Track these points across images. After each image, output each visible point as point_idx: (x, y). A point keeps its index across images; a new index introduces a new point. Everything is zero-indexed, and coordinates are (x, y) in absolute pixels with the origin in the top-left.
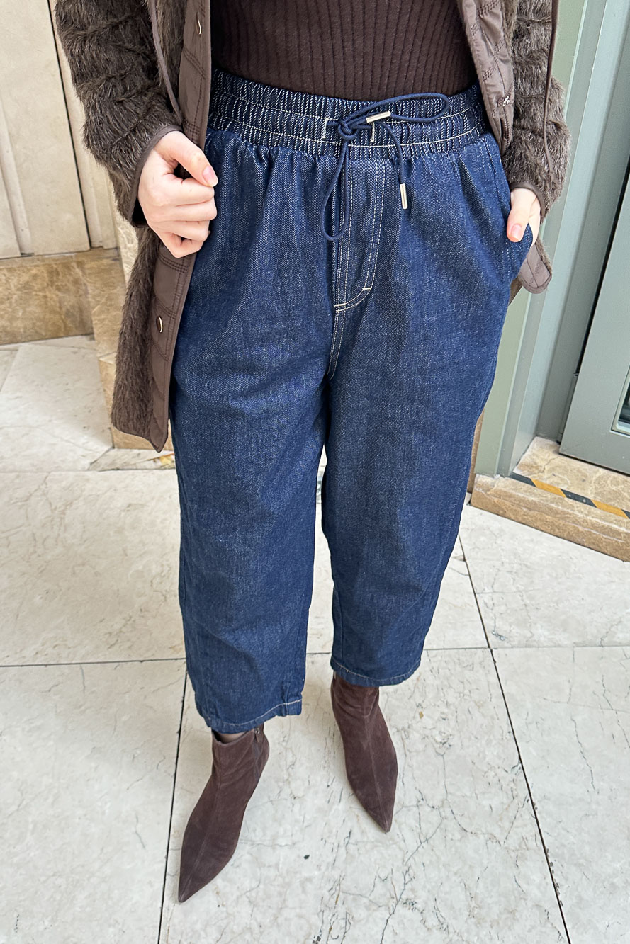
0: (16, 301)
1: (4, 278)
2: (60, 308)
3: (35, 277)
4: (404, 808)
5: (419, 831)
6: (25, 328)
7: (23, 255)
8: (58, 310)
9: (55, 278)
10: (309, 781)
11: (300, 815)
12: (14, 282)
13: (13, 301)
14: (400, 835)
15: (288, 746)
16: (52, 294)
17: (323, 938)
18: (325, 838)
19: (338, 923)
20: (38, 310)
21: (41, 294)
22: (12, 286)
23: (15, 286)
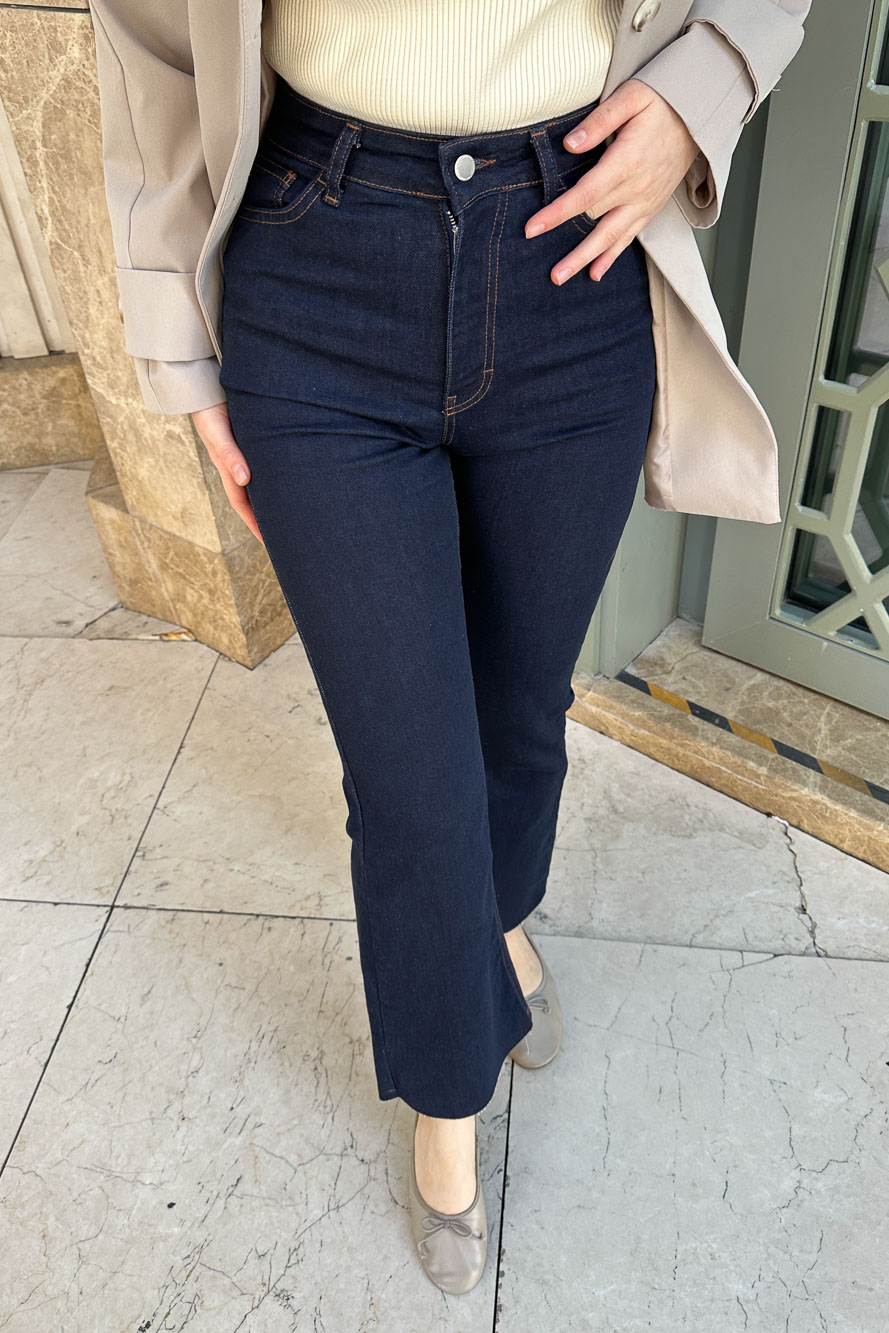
0: (43, 412)
4: (321, 1157)
5: (331, 1191)
6: (57, 445)
7: (51, 354)
10: (209, 1098)
11: (183, 1144)
12: (38, 388)
13: (40, 411)
14: (304, 1196)
15: (199, 1045)
17: (154, 1326)
18: (203, 1182)
19: (182, 1307)
20: (72, 423)
22: (37, 394)
23: (40, 393)
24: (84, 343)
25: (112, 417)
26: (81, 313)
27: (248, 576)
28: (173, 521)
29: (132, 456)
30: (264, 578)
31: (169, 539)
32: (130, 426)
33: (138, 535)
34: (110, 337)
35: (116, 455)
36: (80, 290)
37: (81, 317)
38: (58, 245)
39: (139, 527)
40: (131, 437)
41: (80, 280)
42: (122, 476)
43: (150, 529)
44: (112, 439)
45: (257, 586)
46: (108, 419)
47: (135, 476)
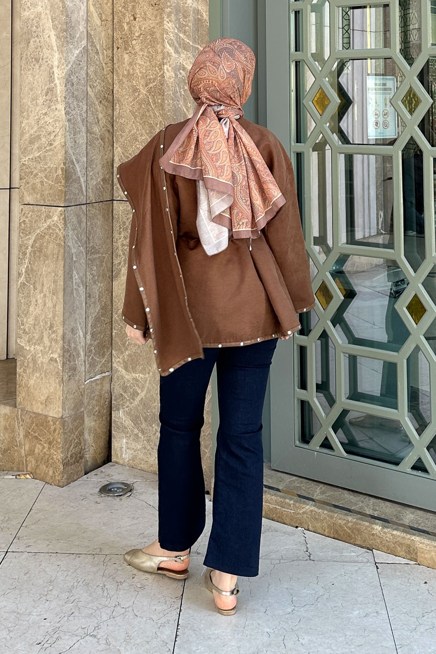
24: (22, 324)
25: (25, 357)
26: (25, 310)
27: (69, 434)
28: (40, 405)
29: (28, 374)
30: (75, 438)
31: (35, 417)
32: (32, 359)
33: (18, 419)
34: (36, 319)
35: (20, 376)
36: (28, 301)
37: (25, 312)
38: (24, 284)
39: (20, 414)
40: (31, 365)
41: (29, 297)
42: (20, 387)
43: (26, 413)
44: (21, 368)
45: (72, 440)
46: (22, 358)
47: (26, 385)
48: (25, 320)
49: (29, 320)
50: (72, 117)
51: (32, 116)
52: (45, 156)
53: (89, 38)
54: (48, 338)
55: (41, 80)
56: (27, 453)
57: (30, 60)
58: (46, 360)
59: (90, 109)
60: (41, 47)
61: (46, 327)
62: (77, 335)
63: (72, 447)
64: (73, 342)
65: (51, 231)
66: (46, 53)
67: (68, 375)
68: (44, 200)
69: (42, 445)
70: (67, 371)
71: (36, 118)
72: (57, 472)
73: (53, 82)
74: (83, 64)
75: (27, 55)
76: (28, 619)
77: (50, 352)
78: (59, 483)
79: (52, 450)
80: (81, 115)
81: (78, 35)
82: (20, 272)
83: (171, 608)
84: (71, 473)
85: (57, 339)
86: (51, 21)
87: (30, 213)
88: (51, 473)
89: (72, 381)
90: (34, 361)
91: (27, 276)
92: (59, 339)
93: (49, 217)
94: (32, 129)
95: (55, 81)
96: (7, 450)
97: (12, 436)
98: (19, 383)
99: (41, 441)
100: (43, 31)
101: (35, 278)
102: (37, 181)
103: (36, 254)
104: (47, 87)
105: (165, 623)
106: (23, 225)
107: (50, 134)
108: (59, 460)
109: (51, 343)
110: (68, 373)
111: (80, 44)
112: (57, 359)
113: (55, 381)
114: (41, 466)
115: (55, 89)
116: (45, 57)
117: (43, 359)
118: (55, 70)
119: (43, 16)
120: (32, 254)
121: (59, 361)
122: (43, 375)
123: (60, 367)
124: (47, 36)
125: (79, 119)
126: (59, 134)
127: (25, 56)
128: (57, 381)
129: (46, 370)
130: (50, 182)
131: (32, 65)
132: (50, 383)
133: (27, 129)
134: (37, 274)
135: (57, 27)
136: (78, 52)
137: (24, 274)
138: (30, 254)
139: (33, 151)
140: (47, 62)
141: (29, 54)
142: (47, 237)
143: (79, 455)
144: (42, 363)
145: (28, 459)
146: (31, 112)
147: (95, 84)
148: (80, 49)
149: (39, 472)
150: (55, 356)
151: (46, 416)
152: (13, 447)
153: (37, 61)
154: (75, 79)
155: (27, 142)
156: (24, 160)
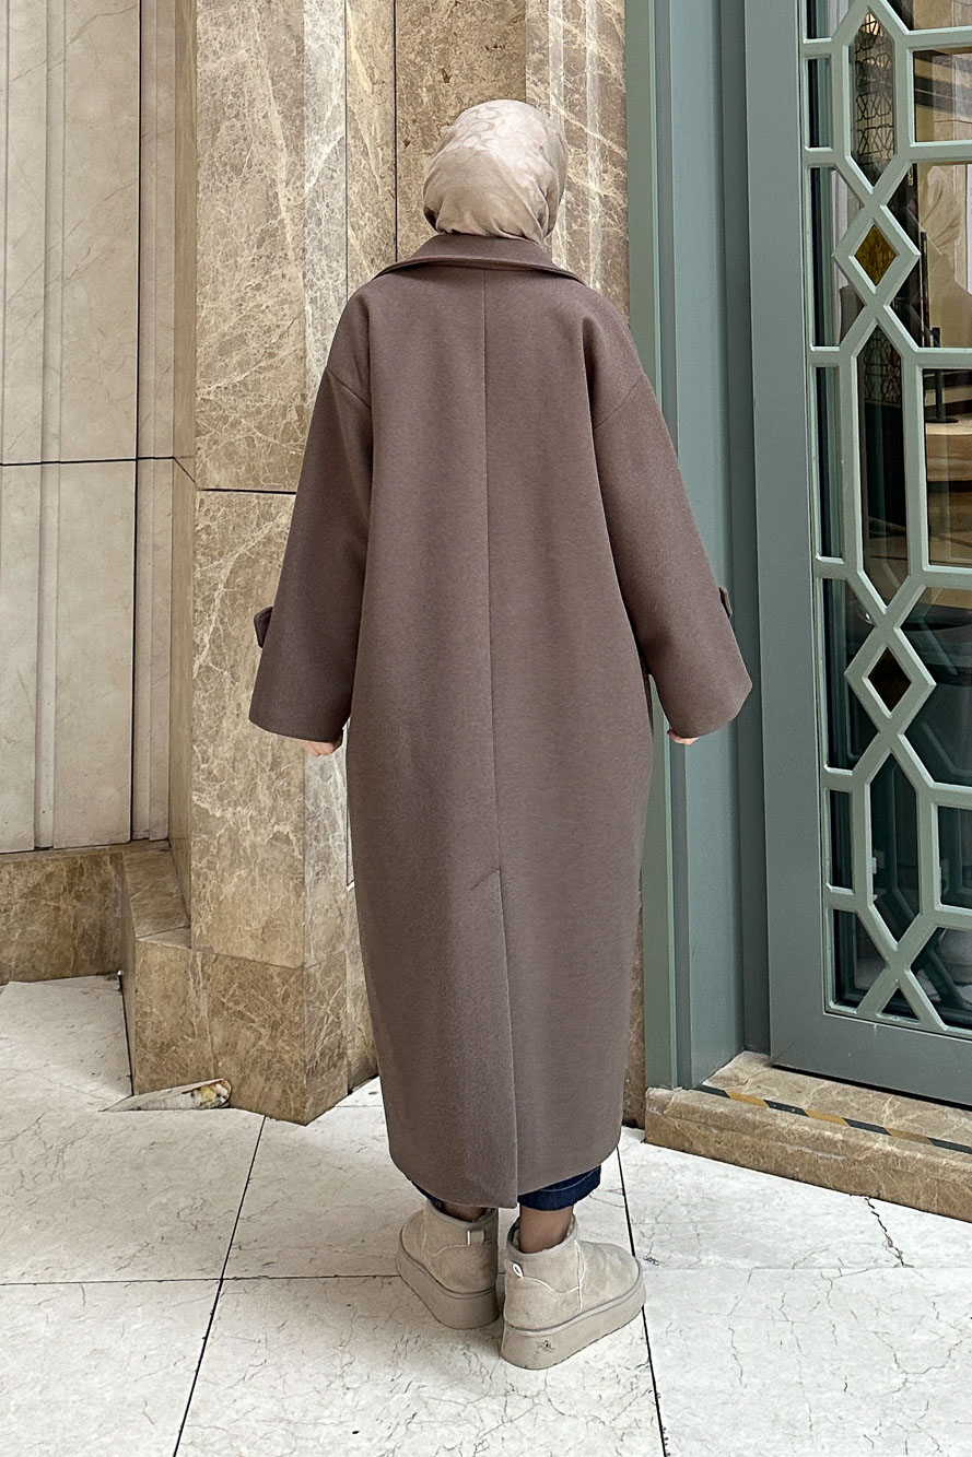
0: (16, 914)
1: (8, 877)
2: (75, 928)
3: (49, 877)
6: (18, 959)
7: (37, 849)
8: (72, 930)
9: (76, 880)
12: (19, 884)
13: (12, 914)
16: (68, 905)
20: (44, 930)
21: (53, 904)
22: (16, 890)
23: (20, 891)
24: (203, 758)
25: (210, 833)
26: (211, 728)
27: (318, 1003)
28: (250, 941)
29: (220, 873)
30: (329, 1012)
31: (237, 968)
32: (230, 838)
33: (195, 975)
34: (238, 746)
35: (198, 876)
36: (217, 706)
37: (210, 733)
38: (208, 668)
39: (199, 963)
40: (226, 851)
41: (221, 697)
42: (199, 901)
43: (215, 960)
44: (201, 858)
45: (322, 1018)
46: (204, 836)
47: (215, 897)
48: (210, 750)
49: (220, 749)
50: (319, 293)
51: (224, 294)
52: (257, 380)
53: (349, 120)
54: (268, 788)
55: (247, 212)
56: (217, 1052)
57: (221, 169)
58: (263, 838)
59: (352, 276)
60: (245, 139)
61: (264, 765)
62: (331, 780)
63: (323, 1034)
64: (324, 797)
65: (274, 549)
66: (258, 152)
67: (314, 870)
68: (256, 479)
69: (255, 1030)
70: (312, 862)
71: (233, 297)
72: (292, 1091)
73: (275, 217)
74: (339, 176)
75: (212, 156)
76: (315, 1434)
77: (272, 821)
78: (297, 1115)
79: (280, 1043)
80: (336, 290)
81: (328, 114)
82: (198, 641)
83: (635, 1392)
84: (323, 1092)
85: (289, 791)
86: (270, 82)
87: (222, 510)
88: (277, 1093)
89: (322, 886)
90: (234, 840)
91: (216, 651)
92: (293, 790)
93: (266, 516)
94: (224, 321)
95: (280, 214)
96: (169, 1046)
97: (181, 1014)
98: (197, 893)
99: (254, 1022)
100: (251, 103)
101: (236, 654)
102: (238, 437)
103: (235, 600)
104: (261, 227)
105: (630, 1426)
106: (204, 537)
107: (269, 331)
108: (297, 1064)
109: (275, 800)
110: (314, 866)
111: (333, 133)
112: (291, 836)
113: (286, 885)
114: (252, 1078)
115: (280, 233)
116: (255, 161)
117: (255, 835)
118: (281, 190)
119: (249, 73)
120: (227, 602)
121: (295, 841)
122: (256, 873)
123: (297, 853)
124: (261, 115)
125: (332, 298)
126: (292, 331)
127: (206, 160)
128: (291, 884)
129: (263, 861)
130: (271, 439)
131: (225, 179)
132: (272, 891)
133: (212, 322)
134: (239, 646)
135: (284, 95)
136: (326, 150)
137: (208, 646)
138: (222, 600)
139: (228, 370)
140: (260, 172)
141: (216, 155)
142: (263, 561)
143: (337, 1051)
144: (253, 846)
145: (220, 1064)
146: (223, 283)
147: (362, 223)
148: (332, 145)
149: (249, 1093)
150: (286, 829)
151: (266, 965)
152: (183, 1038)
153: (237, 170)
154: (324, 211)
155: (213, 351)
156: (205, 391)
